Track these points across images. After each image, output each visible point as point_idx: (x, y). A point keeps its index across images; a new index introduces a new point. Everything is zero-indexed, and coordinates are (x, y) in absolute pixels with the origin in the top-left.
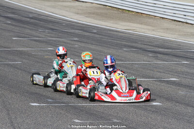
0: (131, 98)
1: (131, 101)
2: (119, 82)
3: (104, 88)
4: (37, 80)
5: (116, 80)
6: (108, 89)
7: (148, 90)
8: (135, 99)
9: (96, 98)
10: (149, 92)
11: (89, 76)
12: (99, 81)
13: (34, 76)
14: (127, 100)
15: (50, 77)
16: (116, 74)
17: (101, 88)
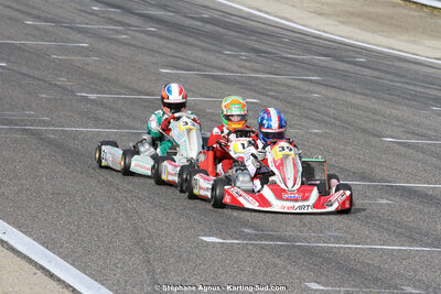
0: (306, 203)
1: (306, 211)
2: (280, 166)
3: (247, 178)
4: (109, 157)
5: (275, 162)
6: (257, 182)
7: (347, 187)
8: (315, 206)
9: (227, 199)
10: (348, 193)
11: (232, 154)
12: (239, 164)
13: (103, 147)
14: (296, 206)
15: (138, 153)
16: (277, 148)
17: (241, 178)
